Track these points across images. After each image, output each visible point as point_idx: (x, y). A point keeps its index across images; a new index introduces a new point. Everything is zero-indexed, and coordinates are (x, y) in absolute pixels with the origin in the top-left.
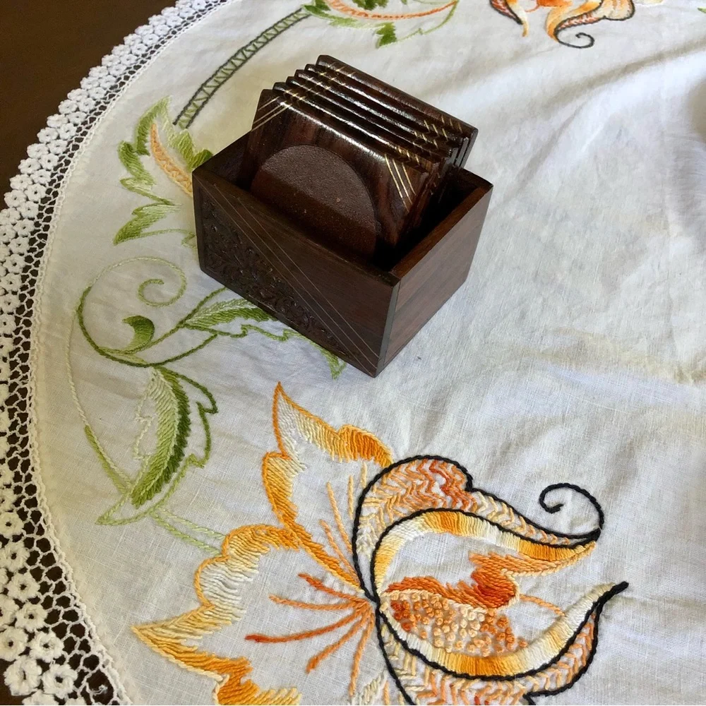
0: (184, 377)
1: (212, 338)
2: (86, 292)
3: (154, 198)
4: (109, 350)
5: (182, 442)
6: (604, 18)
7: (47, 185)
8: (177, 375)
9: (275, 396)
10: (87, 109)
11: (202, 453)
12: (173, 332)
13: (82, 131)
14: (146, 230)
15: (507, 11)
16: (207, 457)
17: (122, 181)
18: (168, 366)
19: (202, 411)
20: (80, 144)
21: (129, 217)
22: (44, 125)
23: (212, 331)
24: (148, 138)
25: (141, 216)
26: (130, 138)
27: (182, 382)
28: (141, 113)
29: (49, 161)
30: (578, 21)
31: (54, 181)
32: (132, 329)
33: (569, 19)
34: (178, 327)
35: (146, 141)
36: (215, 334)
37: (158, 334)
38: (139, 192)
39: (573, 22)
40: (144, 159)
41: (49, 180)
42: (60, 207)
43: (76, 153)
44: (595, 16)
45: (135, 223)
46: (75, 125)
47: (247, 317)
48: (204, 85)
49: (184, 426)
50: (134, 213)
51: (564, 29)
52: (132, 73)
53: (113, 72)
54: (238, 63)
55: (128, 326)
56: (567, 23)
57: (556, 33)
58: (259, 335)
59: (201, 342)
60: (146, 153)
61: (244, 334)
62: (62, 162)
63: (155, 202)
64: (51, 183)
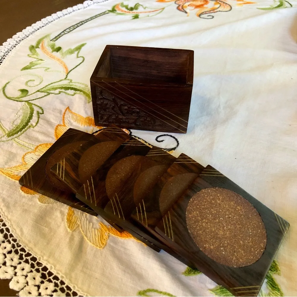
0: (34, 105)
1: (47, 95)
2: (7, 83)
3: (37, 59)
4: (10, 97)
5: (29, 121)
6: (220, 11)
7: (2, 56)
8: (32, 104)
9: (66, 110)
10: (22, 37)
11: (34, 124)
12: (34, 93)
13: (18, 43)
14: (33, 67)
15: (182, 10)
16: (36, 125)
17: (28, 55)
18: (30, 102)
19: (38, 113)
20: (16, 46)
21: (28, 64)
22: (6, 41)
23: (48, 93)
24: (41, 44)
25: (32, 64)
26: (34, 44)
27: (33, 106)
28: (40, 38)
29: (4, 50)
30: (209, 12)
31: (5, 55)
32: (21, 92)
33: (205, 12)
34: (36, 92)
35: (39, 45)
36: (49, 94)
37: (29, 94)
38: (33, 57)
39: (207, 12)
40: (37, 49)
41: (3, 55)
42: (5, 62)
43: (14, 48)
44: (216, 11)
45: (29, 66)
46: (16, 41)
47: (62, 89)
48: (65, 30)
49: (31, 117)
50: (30, 63)
51: (203, 14)
52: (41, 28)
53: (34, 28)
54: (79, 25)
55: (19, 91)
56: (205, 13)
57: (199, 16)
58: (64, 94)
59: (43, 96)
60: (39, 48)
61: (60, 93)
62: (9, 50)
63: (37, 60)
64: (3, 56)
